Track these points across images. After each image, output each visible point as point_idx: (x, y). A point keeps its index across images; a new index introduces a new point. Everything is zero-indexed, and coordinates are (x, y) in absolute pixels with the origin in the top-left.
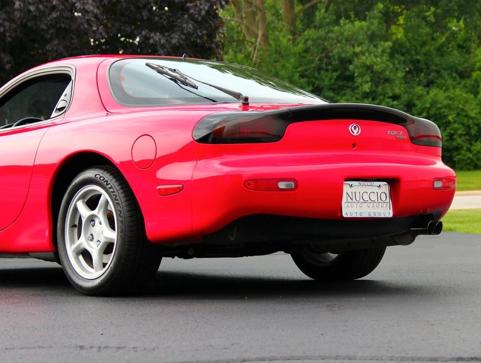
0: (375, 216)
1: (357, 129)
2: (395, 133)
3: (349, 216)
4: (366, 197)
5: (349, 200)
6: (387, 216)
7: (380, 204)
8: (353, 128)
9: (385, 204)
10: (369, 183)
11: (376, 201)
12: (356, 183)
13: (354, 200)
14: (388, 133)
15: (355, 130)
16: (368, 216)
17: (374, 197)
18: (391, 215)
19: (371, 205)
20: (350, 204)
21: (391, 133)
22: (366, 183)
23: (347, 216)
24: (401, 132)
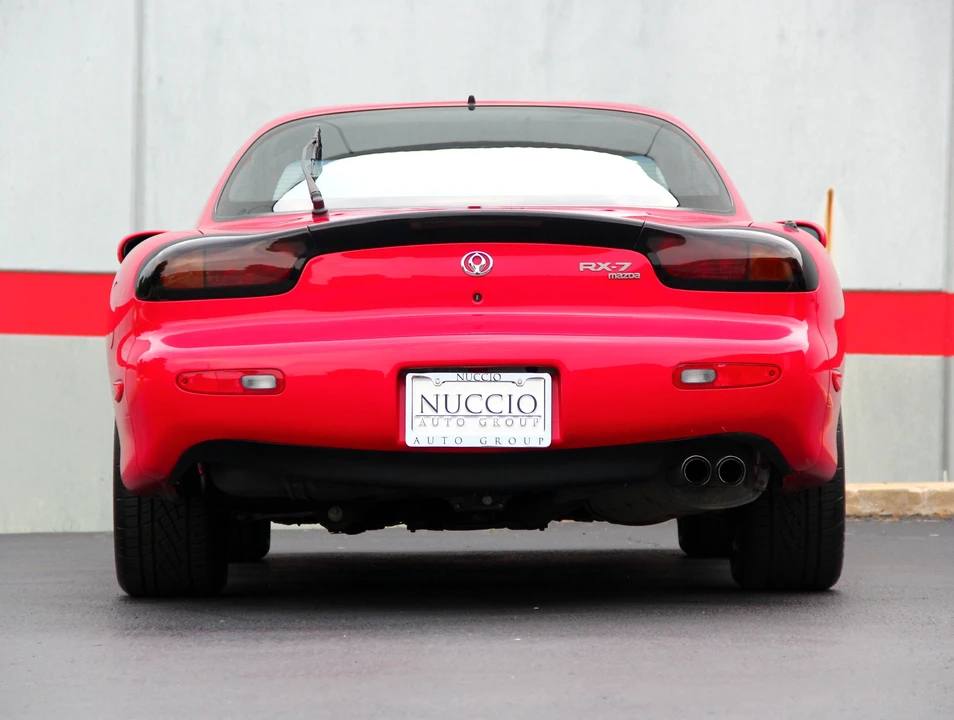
0: (498, 445)
1: (484, 262)
2: (604, 266)
3: (424, 444)
4: (476, 405)
5: (428, 410)
6: (534, 444)
7: (517, 421)
8: (470, 261)
9: (530, 421)
10: (487, 376)
11: (506, 412)
12: (453, 376)
13: (442, 410)
14: (582, 268)
15: (477, 263)
16: (478, 445)
17: (497, 405)
18: (546, 443)
19: (490, 421)
20: (428, 421)
21: (592, 268)
22: (478, 376)
23: (417, 445)
24: (627, 265)
